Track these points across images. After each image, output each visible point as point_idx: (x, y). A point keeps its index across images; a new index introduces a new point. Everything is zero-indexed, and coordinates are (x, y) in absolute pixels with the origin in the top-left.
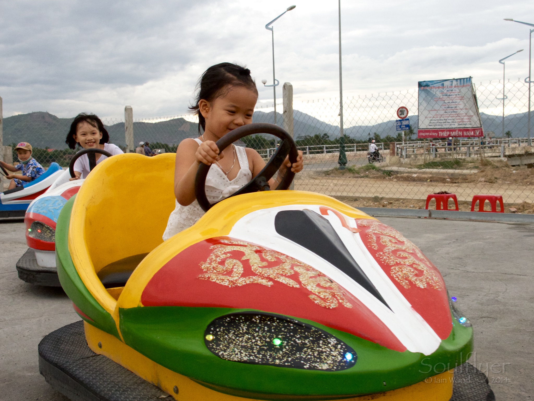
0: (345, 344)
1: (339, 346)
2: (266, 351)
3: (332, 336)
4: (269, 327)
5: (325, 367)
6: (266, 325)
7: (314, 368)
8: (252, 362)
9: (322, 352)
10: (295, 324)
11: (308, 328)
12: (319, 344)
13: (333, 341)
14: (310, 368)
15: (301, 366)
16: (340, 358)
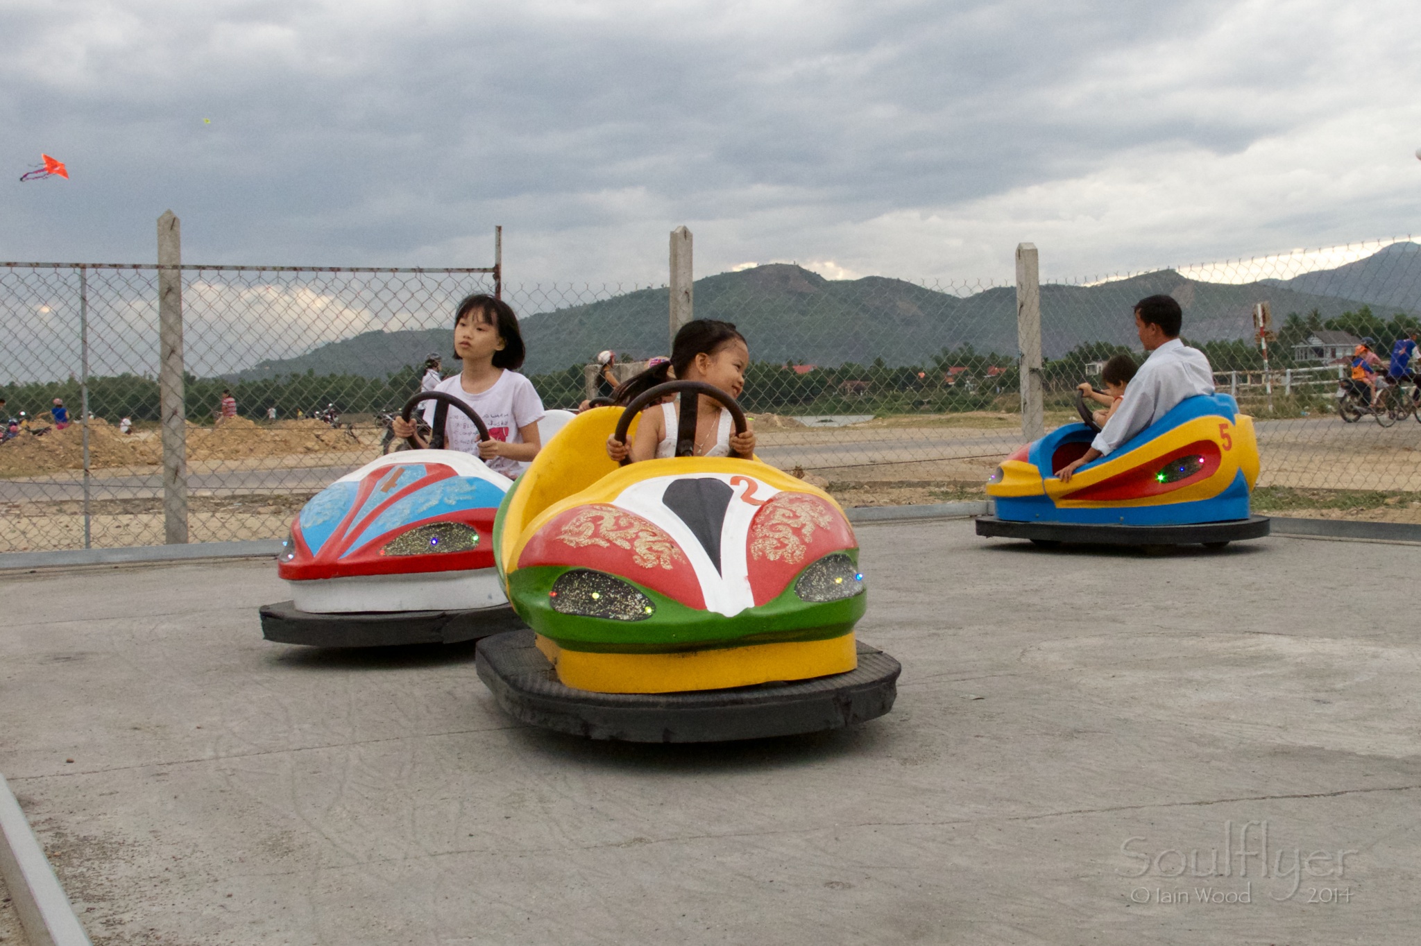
0: (649, 600)
1: (643, 601)
2: (586, 604)
3: (639, 592)
4: (593, 582)
5: (626, 617)
6: (591, 581)
7: (618, 618)
8: (574, 614)
9: (628, 605)
10: (612, 580)
11: (621, 584)
12: (627, 598)
13: (639, 596)
14: (614, 618)
15: (607, 617)
16: (641, 611)
